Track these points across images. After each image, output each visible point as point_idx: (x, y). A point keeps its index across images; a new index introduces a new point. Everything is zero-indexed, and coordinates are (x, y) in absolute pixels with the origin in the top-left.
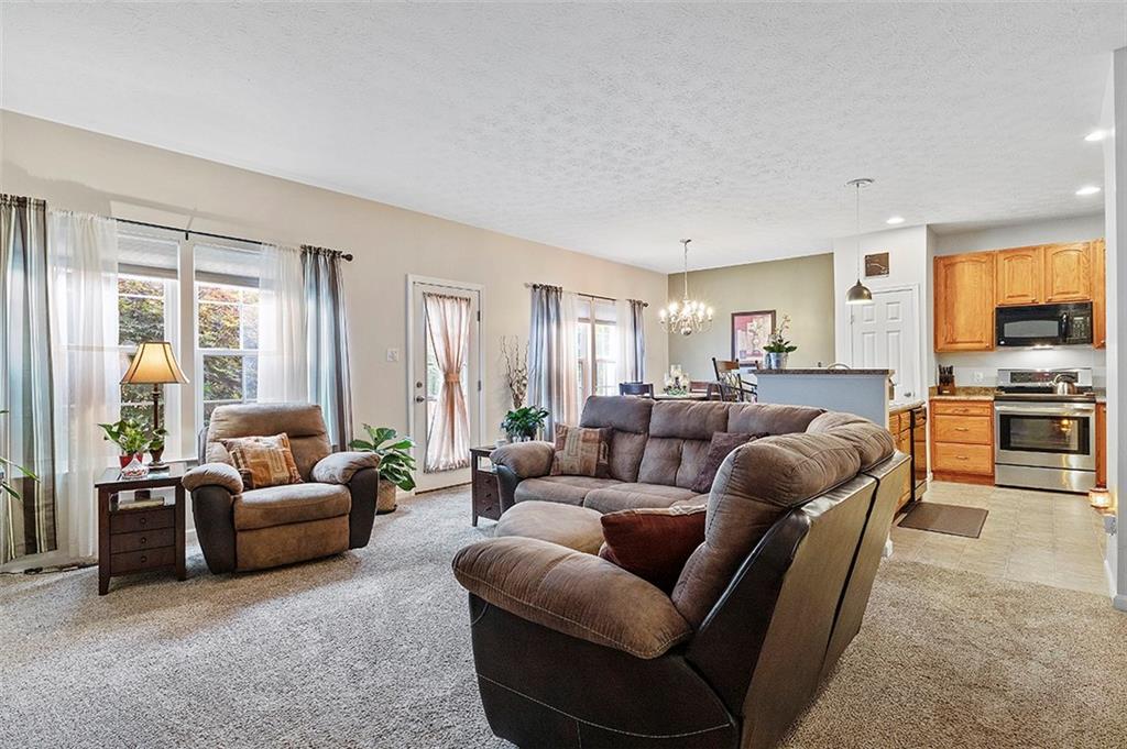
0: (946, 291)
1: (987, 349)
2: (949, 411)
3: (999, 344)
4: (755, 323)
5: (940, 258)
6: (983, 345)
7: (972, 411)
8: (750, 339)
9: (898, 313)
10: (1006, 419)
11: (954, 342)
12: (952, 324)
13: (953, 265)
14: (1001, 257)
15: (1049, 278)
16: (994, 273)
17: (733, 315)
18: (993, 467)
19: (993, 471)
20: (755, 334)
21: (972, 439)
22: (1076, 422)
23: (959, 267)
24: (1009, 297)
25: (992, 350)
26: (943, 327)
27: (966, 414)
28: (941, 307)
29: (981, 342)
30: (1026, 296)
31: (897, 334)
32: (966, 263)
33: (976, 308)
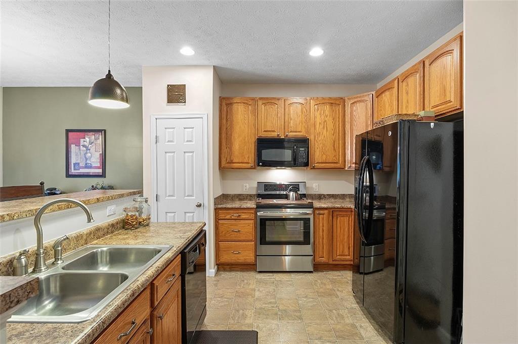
0: (227, 124)
1: (251, 168)
2: (228, 217)
3: (259, 165)
4: (87, 139)
5: (224, 98)
6: (249, 166)
7: (244, 216)
8: (82, 153)
9: (192, 137)
10: (263, 222)
11: (232, 162)
12: (231, 149)
13: (231, 104)
14: (260, 103)
15: (286, 119)
16: (255, 113)
17: (68, 131)
18: (256, 258)
19: (256, 261)
20: (88, 149)
21: (242, 238)
22: (302, 222)
23: (235, 106)
24: (265, 131)
25: (255, 168)
26: (225, 150)
27: (239, 219)
28: (224, 135)
29: (248, 163)
30: (274, 131)
31: (191, 154)
32: (239, 104)
33: (245, 137)
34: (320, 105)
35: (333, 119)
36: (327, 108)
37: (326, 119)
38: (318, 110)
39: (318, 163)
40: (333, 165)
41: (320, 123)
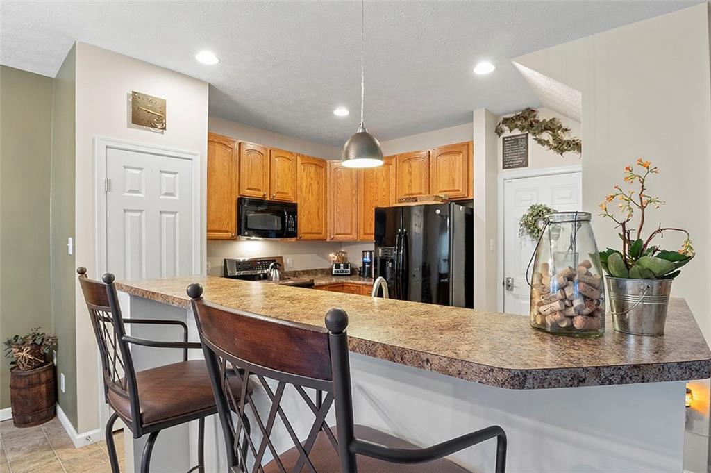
1: (231, 240)
6: (229, 235)
9: (174, 188)
14: (243, 148)
15: (273, 175)
16: (237, 161)
24: (248, 189)
25: (235, 239)
29: (227, 231)
30: (259, 190)
31: (172, 216)
32: (217, 145)
33: (224, 195)
34: (306, 165)
35: (318, 183)
36: (313, 169)
37: (312, 182)
38: (304, 169)
39: (304, 233)
40: (317, 236)
41: (306, 187)
